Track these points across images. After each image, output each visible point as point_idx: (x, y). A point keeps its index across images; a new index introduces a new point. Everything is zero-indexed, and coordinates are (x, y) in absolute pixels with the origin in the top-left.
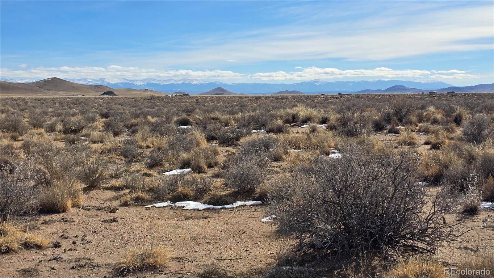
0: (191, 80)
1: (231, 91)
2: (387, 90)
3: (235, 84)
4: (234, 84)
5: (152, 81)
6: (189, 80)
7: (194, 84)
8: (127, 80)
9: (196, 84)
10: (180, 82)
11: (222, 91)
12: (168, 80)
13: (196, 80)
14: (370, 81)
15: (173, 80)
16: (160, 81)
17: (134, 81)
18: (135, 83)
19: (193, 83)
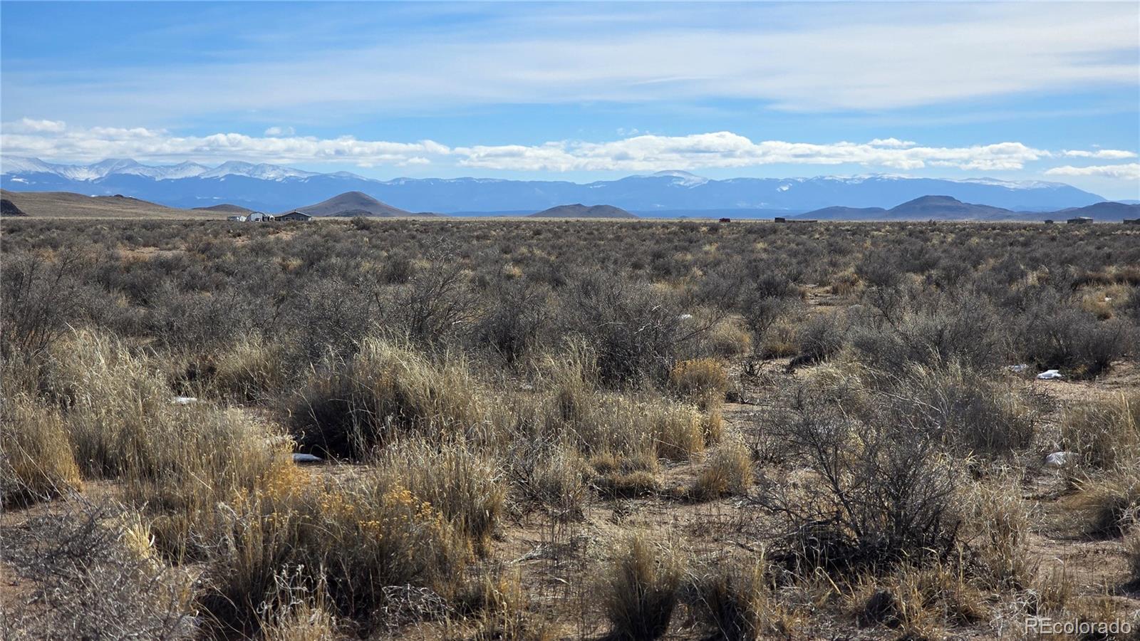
0: (257, 167)
1: (392, 205)
2: (897, 211)
3: (402, 182)
4: (398, 180)
5: (127, 167)
6: (249, 165)
7: (266, 181)
8: (44, 164)
9: (274, 181)
10: (221, 174)
11: (362, 204)
12: (179, 165)
13: (274, 167)
14: (846, 180)
15: (194, 164)
16: (153, 167)
17: (66, 168)
18: (70, 175)
19: (265, 176)
